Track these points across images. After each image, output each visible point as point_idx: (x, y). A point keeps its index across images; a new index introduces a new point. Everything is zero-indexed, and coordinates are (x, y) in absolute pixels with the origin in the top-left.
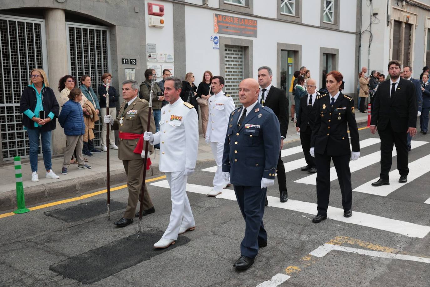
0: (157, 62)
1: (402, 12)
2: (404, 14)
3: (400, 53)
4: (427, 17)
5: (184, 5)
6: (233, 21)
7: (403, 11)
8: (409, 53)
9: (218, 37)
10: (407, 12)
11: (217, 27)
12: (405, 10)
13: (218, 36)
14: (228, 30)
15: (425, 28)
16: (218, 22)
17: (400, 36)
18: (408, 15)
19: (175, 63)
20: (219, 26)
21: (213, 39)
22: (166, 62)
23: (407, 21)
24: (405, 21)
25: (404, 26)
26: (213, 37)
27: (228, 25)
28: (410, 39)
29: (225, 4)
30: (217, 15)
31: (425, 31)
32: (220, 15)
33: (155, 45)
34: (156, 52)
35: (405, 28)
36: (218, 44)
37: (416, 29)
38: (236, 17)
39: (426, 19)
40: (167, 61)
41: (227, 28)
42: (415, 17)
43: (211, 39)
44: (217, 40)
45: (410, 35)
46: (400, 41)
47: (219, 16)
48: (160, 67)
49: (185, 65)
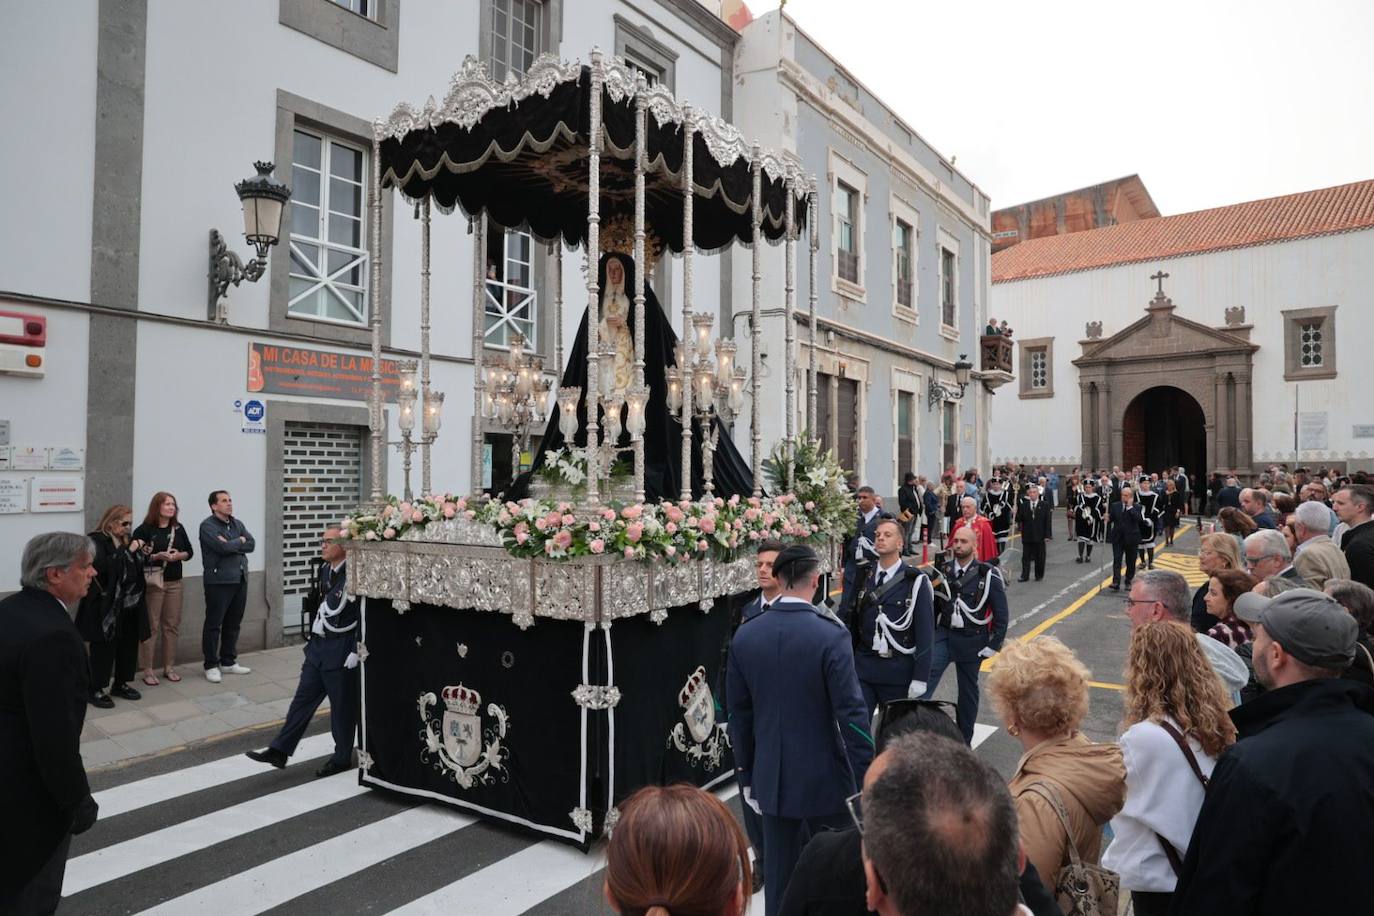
0: (14, 470)
1: (828, 355)
2: (835, 358)
3: (829, 441)
4: (894, 367)
5: (136, 318)
6: (319, 363)
7: (832, 353)
8: (856, 443)
9: (263, 403)
10: (840, 355)
11: (261, 378)
12: (836, 351)
13: (263, 399)
14: (301, 385)
15: (891, 390)
16: (263, 363)
17: (827, 405)
18: (843, 361)
19: (88, 471)
20: (263, 373)
21: (243, 408)
22: (49, 469)
23: (842, 373)
24: (838, 374)
25: (835, 384)
26: (245, 403)
27: (298, 372)
28: (855, 413)
29: (291, 321)
30: (257, 347)
31: (891, 395)
32: (269, 346)
33: (8, 422)
34: (7, 443)
35: (840, 388)
36: (263, 420)
37: (867, 390)
38: (329, 354)
39: (893, 370)
40: (57, 466)
41: (296, 379)
42: (865, 365)
43: (235, 408)
44: (258, 410)
45: (855, 404)
46: (828, 416)
47: (266, 349)
48: (24, 485)
49: (130, 478)
